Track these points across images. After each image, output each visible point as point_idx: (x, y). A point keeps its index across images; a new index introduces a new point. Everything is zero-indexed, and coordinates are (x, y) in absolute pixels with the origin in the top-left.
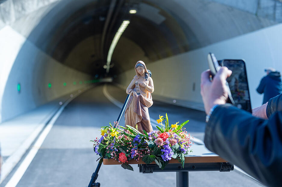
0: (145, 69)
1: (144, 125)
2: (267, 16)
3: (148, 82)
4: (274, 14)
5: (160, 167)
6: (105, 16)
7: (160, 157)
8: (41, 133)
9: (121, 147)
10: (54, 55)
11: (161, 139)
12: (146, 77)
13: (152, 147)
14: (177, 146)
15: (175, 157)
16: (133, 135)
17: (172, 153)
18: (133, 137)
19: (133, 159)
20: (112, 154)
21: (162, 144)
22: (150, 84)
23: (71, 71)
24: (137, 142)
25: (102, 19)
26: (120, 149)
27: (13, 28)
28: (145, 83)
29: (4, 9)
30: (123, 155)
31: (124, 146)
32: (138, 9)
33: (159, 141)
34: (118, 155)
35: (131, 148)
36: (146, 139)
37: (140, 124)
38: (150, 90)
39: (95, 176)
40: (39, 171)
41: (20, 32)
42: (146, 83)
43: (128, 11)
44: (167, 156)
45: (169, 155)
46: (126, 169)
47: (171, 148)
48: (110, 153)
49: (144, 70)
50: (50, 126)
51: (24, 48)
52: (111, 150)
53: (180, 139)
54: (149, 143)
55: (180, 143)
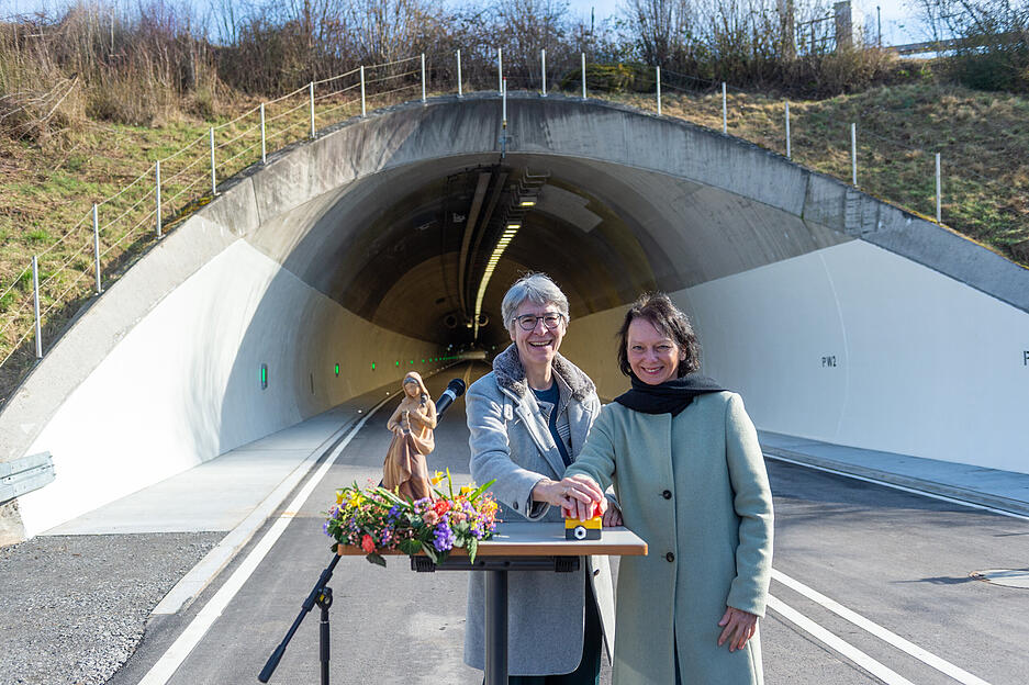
0: (420, 386)
1: (413, 487)
2: (826, 221)
3: (425, 410)
4: (843, 216)
5: (434, 562)
6: (466, 212)
7: (432, 543)
8: (305, 479)
9: (368, 525)
10: (348, 302)
11: (433, 512)
12: (423, 401)
13: (418, 527)
14: (464, 526)
15: (460, 544)
16: (389, 505)
17: (453, 539)
18: (389, 509)
19: (386, 546)
20: (350, 538)
21: (435, 522)
22: (428, 415)
23: (389, 334)
24: (394, 517)
25: (458, 219)
26: (366, 528)
27: (253, 243)
28: (418, 411)
29: (234, 202)
30: (369, 540)
31: (370, 524)
32: (540, 198)
33: (431, 517)
34: (362, 539)
35: (383, 527)
36: (408, 512)
37: (407, 485)
38: (429, 425)
39: (327, 575)
40: (287, 565)
41: (268, 252)
42: (422, 413)
43: (518, 202)
44: (443, 543)
45: (446, 542)
46: (374, 565)
47: (452, 528)
48: (346, 535)
49: (418, 389)
50: (327, 465)
51: (276, 286)
52: (349, 530)
53: (472, 514)
54: (412, 520)
55: (470, 520)
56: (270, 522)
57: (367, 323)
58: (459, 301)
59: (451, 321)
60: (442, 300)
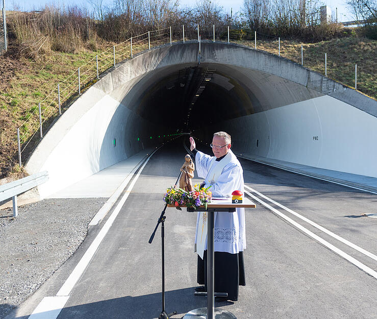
0: (190, 159)
1: (189, 188)
5: (195, 209)
6: (185, 83)
7: (195, 204)
8: (131, 180)
12: (191, 163)
13: (191, 199)
14: (204, 199)
15: (203, 204)
17: (201, 203)
18: (182, 194)
19: (182, 205)
20: (172, 202)
21: (196, 198)
22: (192, 167)
24: (184, 196)
25: (182, 86)
26: (175, 200)
29: (105, 82)
30: (177, 203)
31: (178, 198)
32: (212, 78)
33: (195, 196)
34: (175, 203)
35: (181, 199)
36: (188, 195)
37: (187, 187)
39: (163, 213)
40: (131, 209)
43: (204, 80)
44: (198, 204)
46: (178, 210)
47: (200, 200)
48: (170, 202)
52: (171, 200)
53: (206, 196)
54: (189, 197)
56: (122, 195)
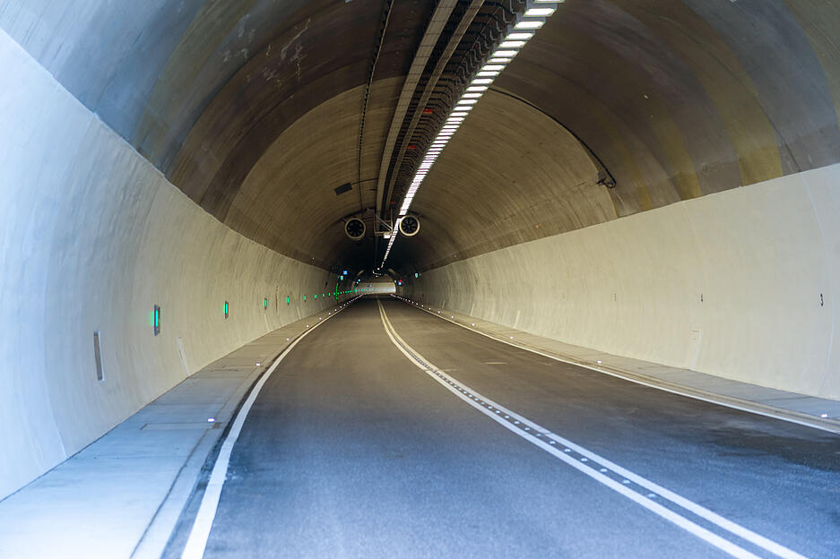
57: (216, 222)
58: (375, 190)
59: (355, 228)
60: (347, 187)
